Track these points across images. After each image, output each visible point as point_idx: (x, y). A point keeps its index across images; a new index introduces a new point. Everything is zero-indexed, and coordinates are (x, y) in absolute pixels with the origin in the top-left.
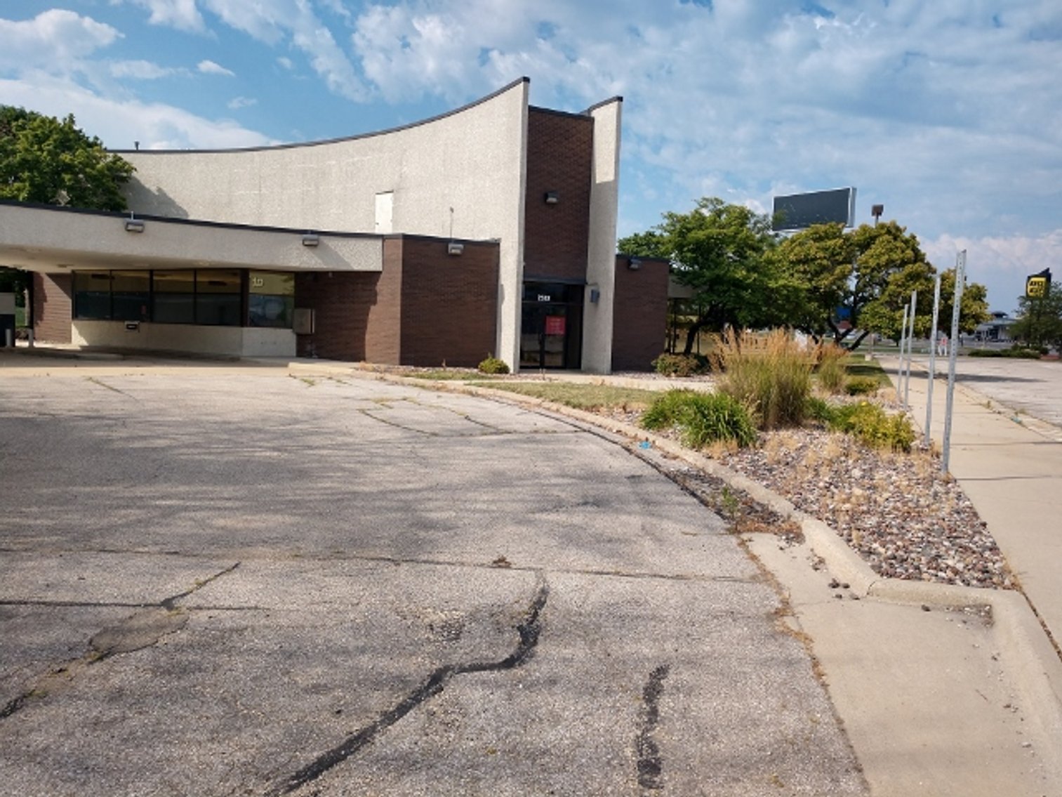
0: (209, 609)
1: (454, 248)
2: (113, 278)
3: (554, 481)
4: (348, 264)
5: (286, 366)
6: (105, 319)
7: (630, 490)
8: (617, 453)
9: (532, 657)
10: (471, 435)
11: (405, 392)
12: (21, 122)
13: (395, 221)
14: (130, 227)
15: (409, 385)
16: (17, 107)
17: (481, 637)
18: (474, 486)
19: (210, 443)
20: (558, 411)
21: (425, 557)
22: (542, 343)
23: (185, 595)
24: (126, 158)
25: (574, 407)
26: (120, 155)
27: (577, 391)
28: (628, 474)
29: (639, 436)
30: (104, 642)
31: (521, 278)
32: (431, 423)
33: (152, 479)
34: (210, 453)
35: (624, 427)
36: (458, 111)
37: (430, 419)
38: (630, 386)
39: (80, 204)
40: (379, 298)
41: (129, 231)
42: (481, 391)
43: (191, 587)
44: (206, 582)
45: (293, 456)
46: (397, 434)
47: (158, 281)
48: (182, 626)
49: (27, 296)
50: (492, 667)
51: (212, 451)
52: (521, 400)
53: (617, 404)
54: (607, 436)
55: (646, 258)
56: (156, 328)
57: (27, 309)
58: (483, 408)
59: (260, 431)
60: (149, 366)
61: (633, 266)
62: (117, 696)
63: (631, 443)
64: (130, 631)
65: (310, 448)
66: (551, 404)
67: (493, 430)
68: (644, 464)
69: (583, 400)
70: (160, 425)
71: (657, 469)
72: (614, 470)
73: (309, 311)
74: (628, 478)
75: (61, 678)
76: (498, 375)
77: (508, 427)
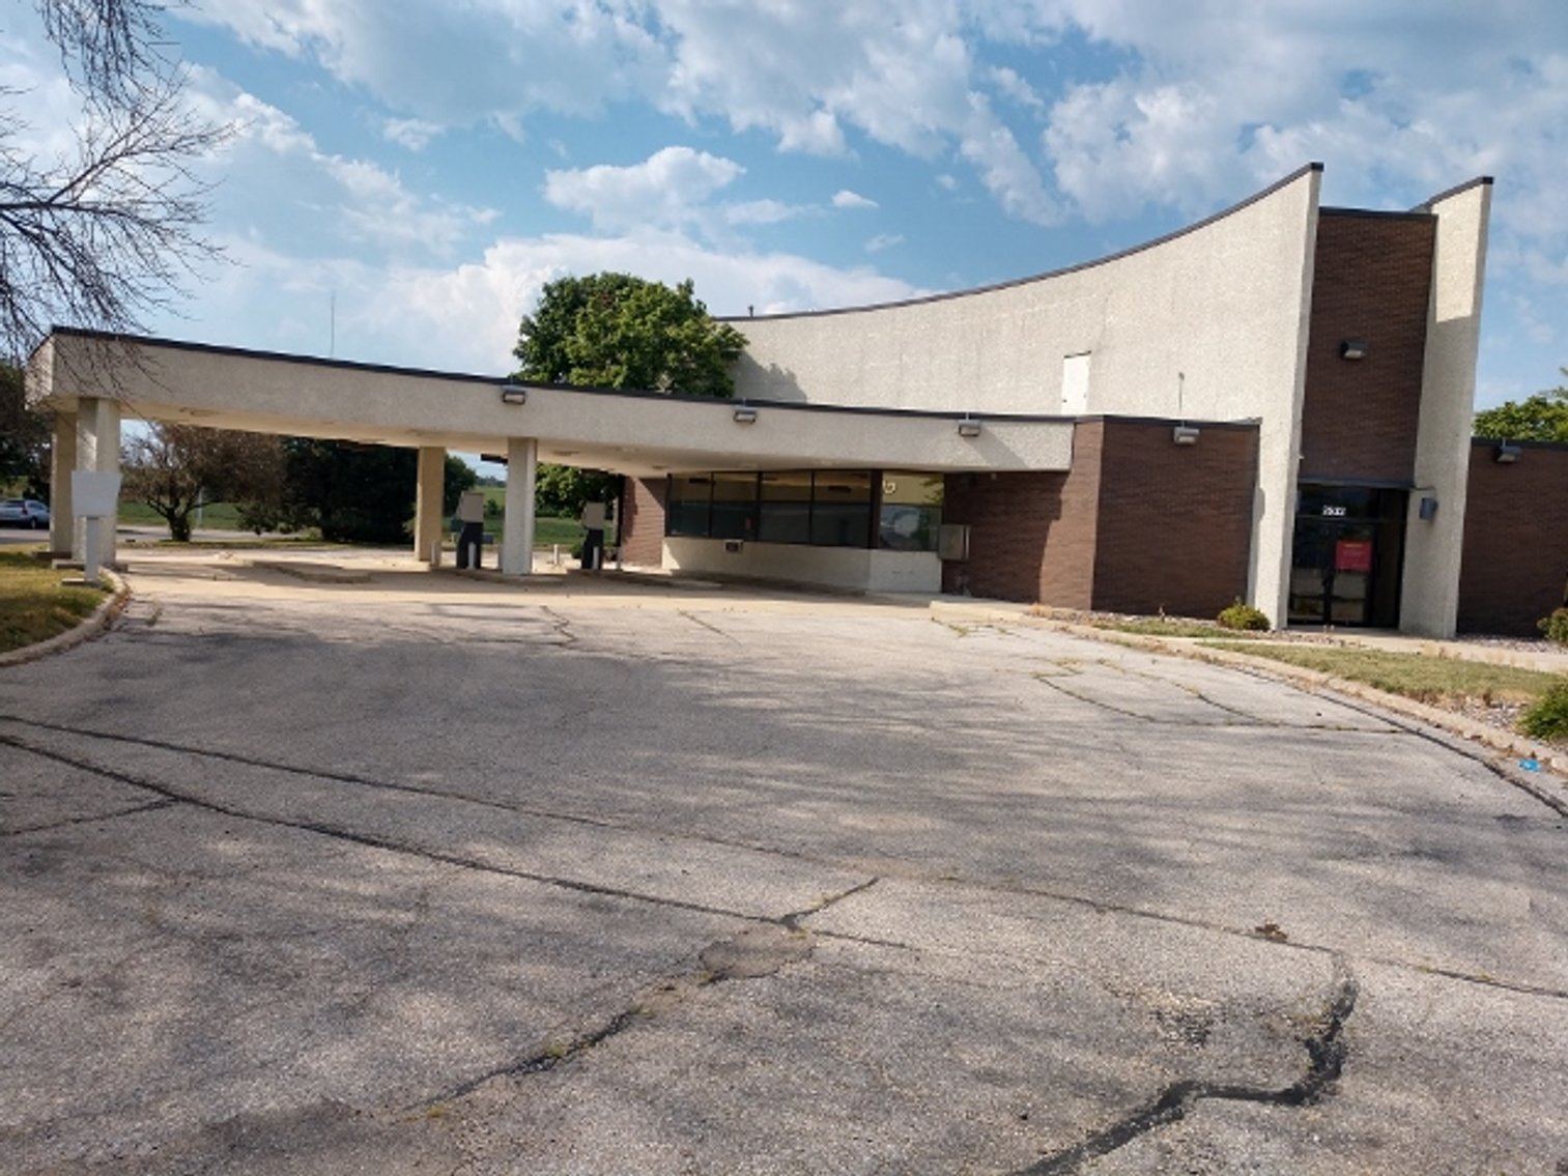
0: (839, 936)
1: (1182, 435)
2: (713, 483)
3: (1356, 810)
4: (1021, 461)
5: (927, 606)
6: (704, 537)
7: (1504, 839)
8: (1474, 773)
9: (1334, 1094)
10: (1209, 724)
11: (1101, 651)
12: (625, 290)
13: (1091, 397)
14: (740, 417)
15: (1107, 641)
16: (621, 273)
17: (1242, 1045)
18: (1221, 804)
19: (831, 707)
20: (1359, 695)
21: (1146, 907)
22: (1328, 582)
23: (811, 912)
24: (737, 327)
25: (1390, 690)
26: (731, 324)
27: (1393, 665)
28: (1499, 813)
29: (1515, 749)
30: (716, 959)
31: (1295, 480)
32: (1144, 701)
33: (763, 750)
34: (831, 723)
35: (1486, 731)
36: (1200, 225)
37: (1141, 695)
38: (1495, 662)
39: (684, 389)
40: (1064, 509)
41: (738, 421)
42: (1222, 655)
43: (816, 904)
44: (837, 898)
45: (940, 736)
46: (1090, 714)
47: (767, 486)
48: (809, 954)
49: (616, 507)
50: (1262, 1097)
51: (835, 719)
52: (1292, 673)
53: (1471, 691)
54: (1452, 744)
55: (1527, 444)
56: (761, 548)
57: (615, 521)
58: (1226, 683)
59: (895, 696)
60: (753, 598)
61: (1504, 457)
62: (736, 1033)
63: (1502, 759)
64: (746, 951)
65: (967, 725)
66: (1347, 683)
67: (1243, 719)
68: (1531, 798)
69: (1404, 680)
70: (769, 680)
71: (1555, 807)
72: (1470, 802)
73: (961, 528)
74: (1499, 818)
75: (669, 998)
76: (1251, 632)
77: (1268, 716)
